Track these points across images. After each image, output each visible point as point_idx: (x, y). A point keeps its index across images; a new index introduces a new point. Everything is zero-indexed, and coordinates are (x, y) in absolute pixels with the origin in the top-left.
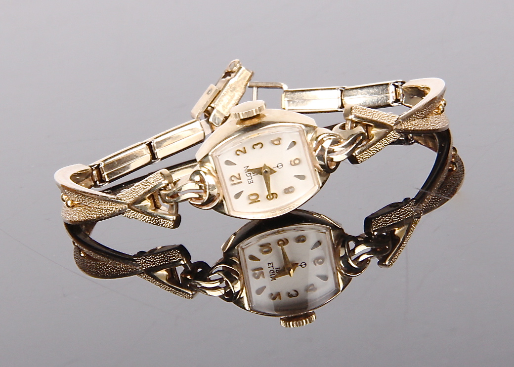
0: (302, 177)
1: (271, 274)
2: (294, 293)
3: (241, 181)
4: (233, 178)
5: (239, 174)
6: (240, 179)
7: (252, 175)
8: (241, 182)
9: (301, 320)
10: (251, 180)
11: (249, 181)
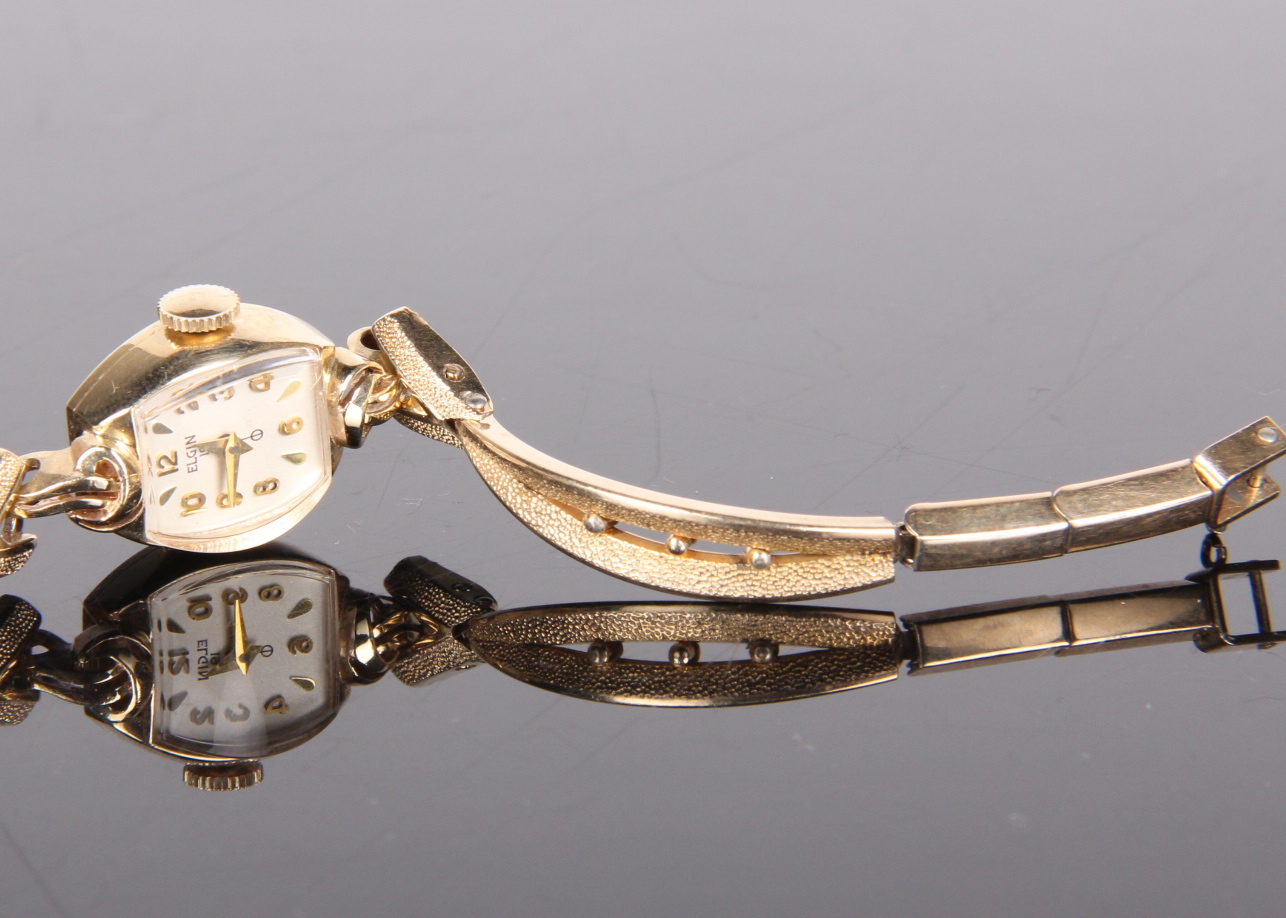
0: (293, 459)
1: (201, 665)
2: (239, 712)
3: (176, 467)
4: (163, 462)
5: (176, 453)
6: (175, 463)
7: (198, 453)
8: (177, 470)
9: (231, 776)
10: (193, 466)
11: (190, 466)
